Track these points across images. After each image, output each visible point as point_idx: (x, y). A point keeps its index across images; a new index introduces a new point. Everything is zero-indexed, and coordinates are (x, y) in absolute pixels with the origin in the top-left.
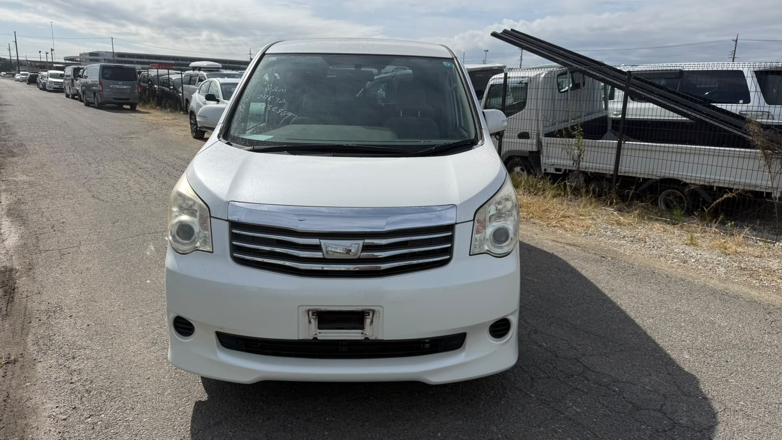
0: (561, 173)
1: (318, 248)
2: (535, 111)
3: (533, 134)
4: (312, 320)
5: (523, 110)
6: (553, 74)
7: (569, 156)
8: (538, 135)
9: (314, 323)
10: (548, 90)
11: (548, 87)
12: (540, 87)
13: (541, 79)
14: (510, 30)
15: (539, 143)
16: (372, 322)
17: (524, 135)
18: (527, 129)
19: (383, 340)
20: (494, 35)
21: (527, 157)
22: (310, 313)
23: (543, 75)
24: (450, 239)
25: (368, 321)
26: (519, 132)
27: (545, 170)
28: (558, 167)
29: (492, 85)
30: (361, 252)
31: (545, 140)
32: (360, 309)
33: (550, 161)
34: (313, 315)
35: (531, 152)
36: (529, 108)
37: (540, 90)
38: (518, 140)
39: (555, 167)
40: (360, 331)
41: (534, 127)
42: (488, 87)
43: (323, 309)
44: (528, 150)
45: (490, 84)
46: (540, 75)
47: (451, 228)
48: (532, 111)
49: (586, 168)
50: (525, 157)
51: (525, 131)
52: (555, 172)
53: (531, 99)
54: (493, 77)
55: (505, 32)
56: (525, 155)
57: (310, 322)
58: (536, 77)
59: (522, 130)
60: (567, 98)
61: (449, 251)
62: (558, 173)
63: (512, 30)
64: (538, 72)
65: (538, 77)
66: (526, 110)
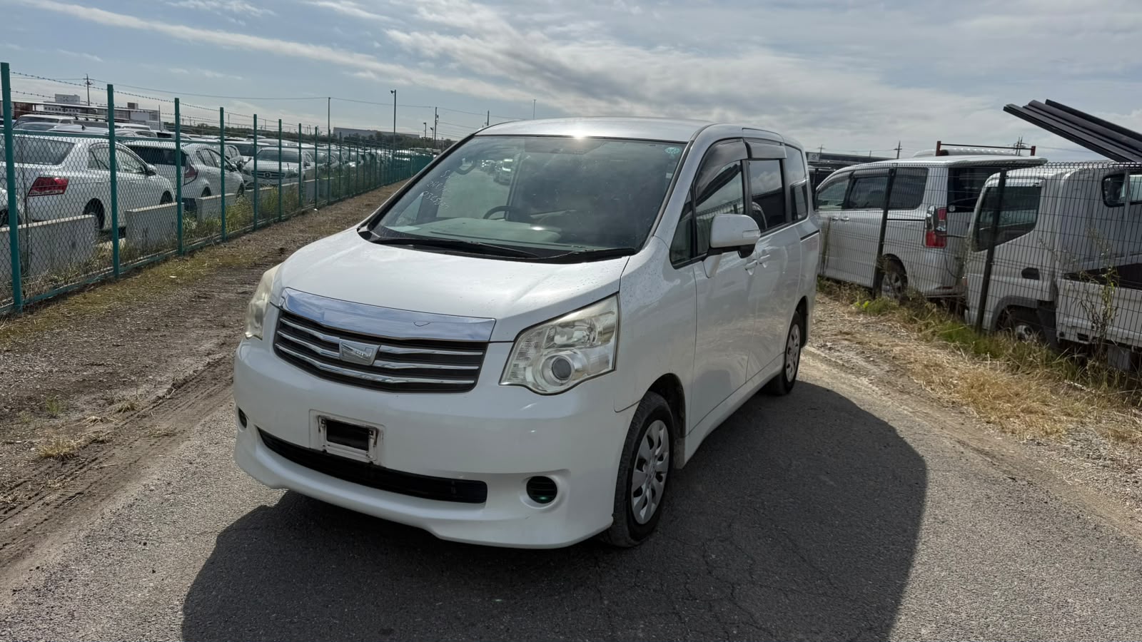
0: (1086, 343)
1: (335, 347)
2: (1049, 234)
3: (1045, 273)
4: (321, 429)
5: (1032, 232)
6: (1091, 175)
7: (1086, 314)
8: (1053, 275)
9: (324, 433)
10: (1082, 201)
11: (1083, 197)
12: (1060, 195)
13: (1062, 182)
14: (1044, 102)
15: (1054, 289)
16: (375, 443)
17: (1030, 273)
18: (1033, 263)
19: (385, 468)
20: (1010, 109)
21: (1036, 310)
22: (320, 420)
23: (1068, 175)
24: (479, 360)
25: (372, 441)
26: (1022, 268)
27: (1062, 334)
28: (1083, 332)
29: (989, 189)
30: (376, 359)
31: (1065, 284)
32: (364, 425)
33: (1071, 320)
34: (322, 423)
35: (1041, 303)
36: (1041, 229)
37: (1059, 200)
38: (1024, 280)
39: (1078, 331)
40: (364, 452)
41: (1047, 261)
42: (983, 190)
43: (332, 417)
44: (1038, 298)
45: (986, 186)
46: (1062, 174)
47: (482, 346)
48: (1045, 233)
49: (1127, 339)
50: (1031, 309)
51: (1031, 266)
52: (1077, 340)
53: (1045, 214)
54: (991, 177)
55: (1033, 105)
56: (1032, 307)
57: (320, 430)
58: (1055, 179)
59: (1027, 266)
60: (1123, 217)
61: (475, 375)
62: (1082, 342)
63: (1048, 102)
64: (1059, 172)
65: (1059, 178)
66: (1036, 232)
